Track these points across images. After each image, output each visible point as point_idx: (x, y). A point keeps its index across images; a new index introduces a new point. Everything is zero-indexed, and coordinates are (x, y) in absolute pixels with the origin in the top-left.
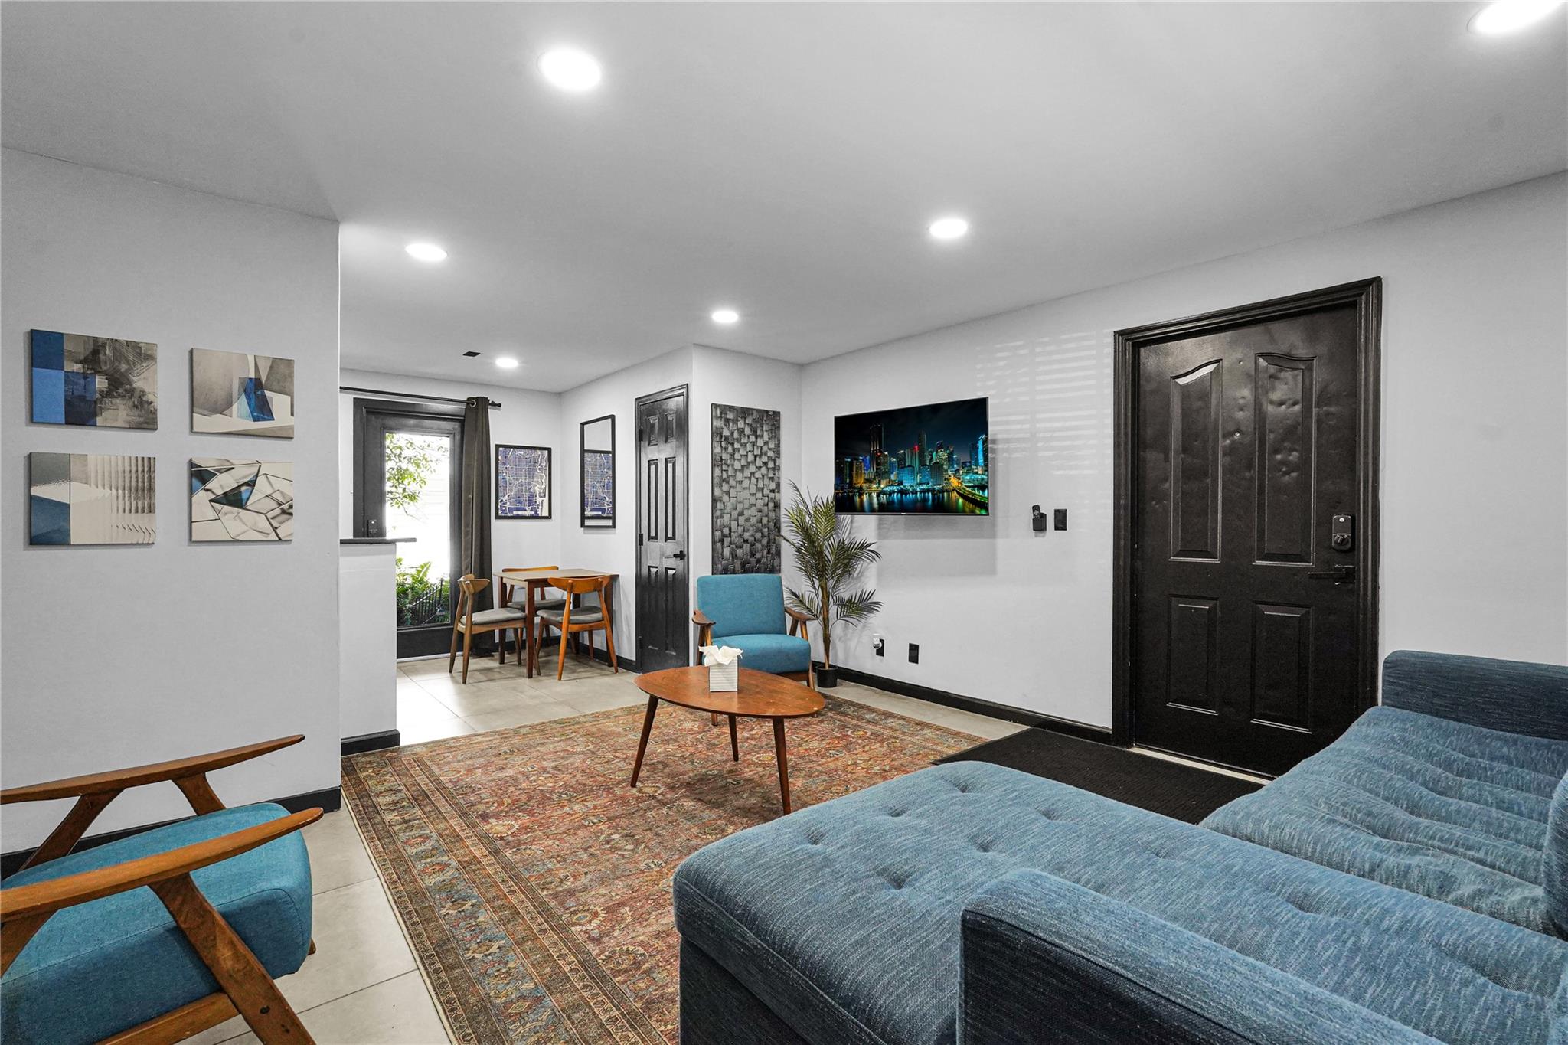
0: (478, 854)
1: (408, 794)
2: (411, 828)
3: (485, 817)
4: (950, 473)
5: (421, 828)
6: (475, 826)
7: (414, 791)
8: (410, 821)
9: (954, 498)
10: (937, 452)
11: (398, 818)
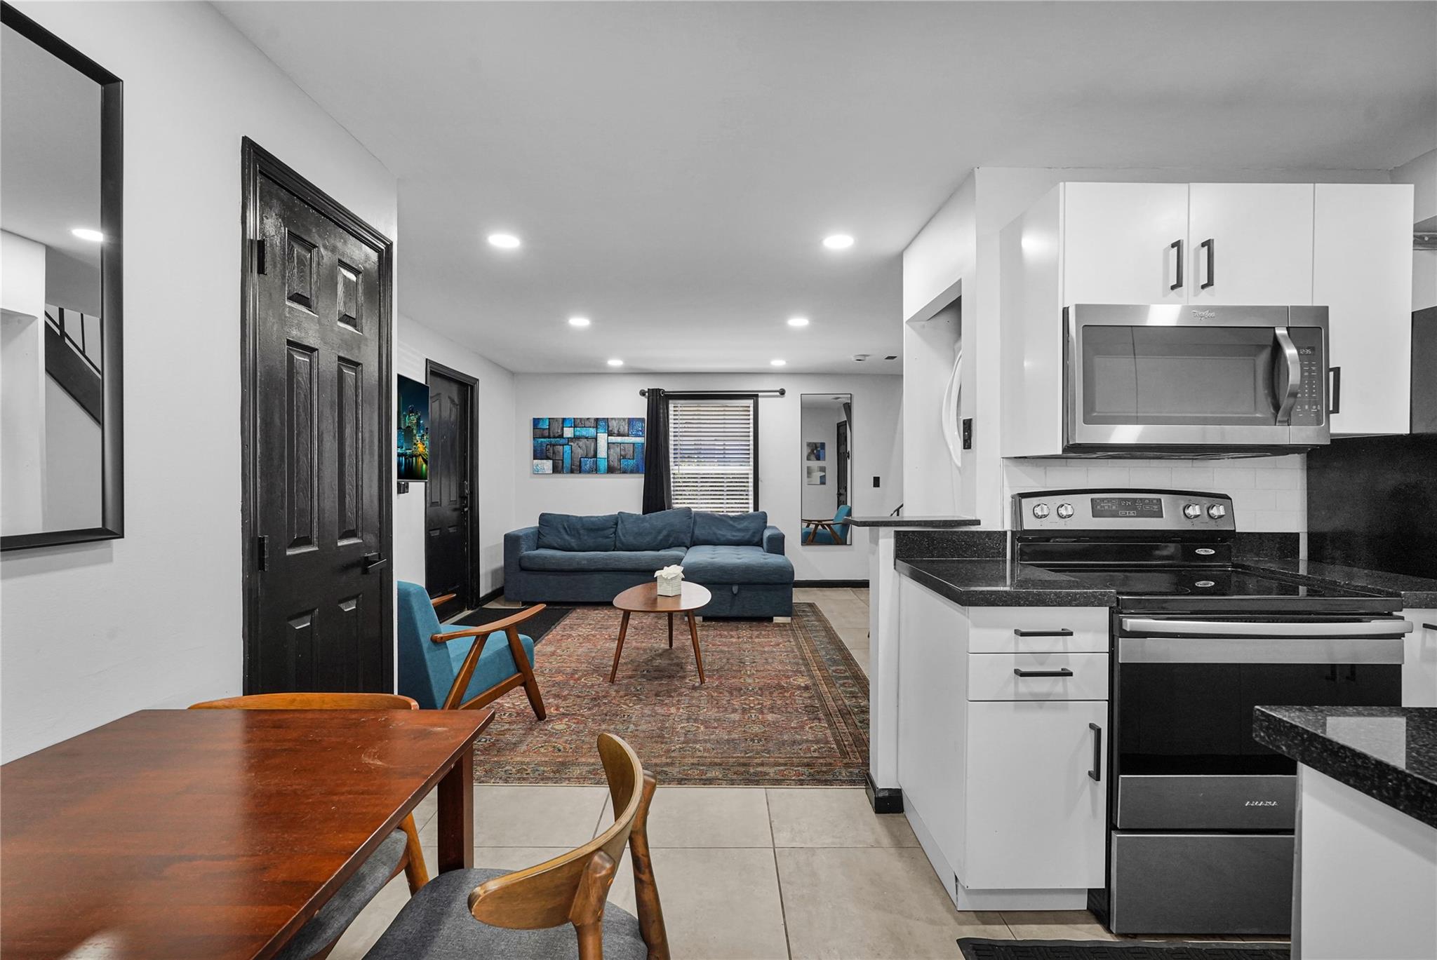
0: (818, 672)
1: (853, 717)
2: (851, 692)
3: (806, 688)
4: (418, 438)
5: (847, 692)
6: (814, 685)
7: (849, 719)
8: (852, 697)
9: (420, 463)
10: (409, 416)
11: (861, 701)
